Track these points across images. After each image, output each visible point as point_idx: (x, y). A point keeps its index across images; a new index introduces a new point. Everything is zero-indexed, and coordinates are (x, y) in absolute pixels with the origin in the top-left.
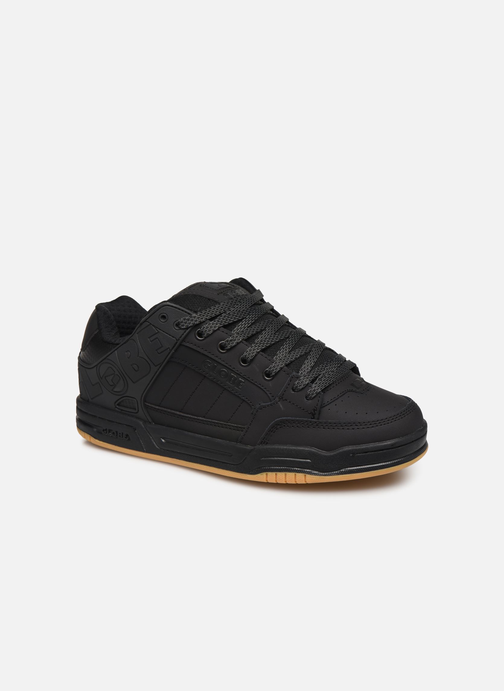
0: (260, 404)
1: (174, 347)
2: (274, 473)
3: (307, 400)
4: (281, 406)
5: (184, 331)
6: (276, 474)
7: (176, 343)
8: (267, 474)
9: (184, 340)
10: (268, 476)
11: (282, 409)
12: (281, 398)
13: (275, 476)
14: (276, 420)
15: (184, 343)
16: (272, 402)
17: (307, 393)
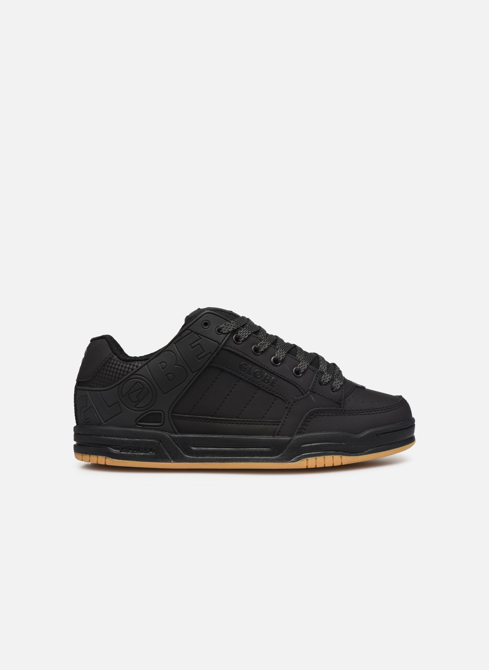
0: (293, 399)
1: (216, 351)
2: (314, 458)
3: (333, 391)
4: (313, 398)
5: (225, 335)
6: (315, 458)
7: (219, 347)
8: (307, 460)
9: (224, 345)
10: (309, 461)
11: (314, 401)
12: (312, 392)
13: (315, 461)
14: (310, 411)
15: (225, 347)
16: (304, 396)
17: (333, 385)
